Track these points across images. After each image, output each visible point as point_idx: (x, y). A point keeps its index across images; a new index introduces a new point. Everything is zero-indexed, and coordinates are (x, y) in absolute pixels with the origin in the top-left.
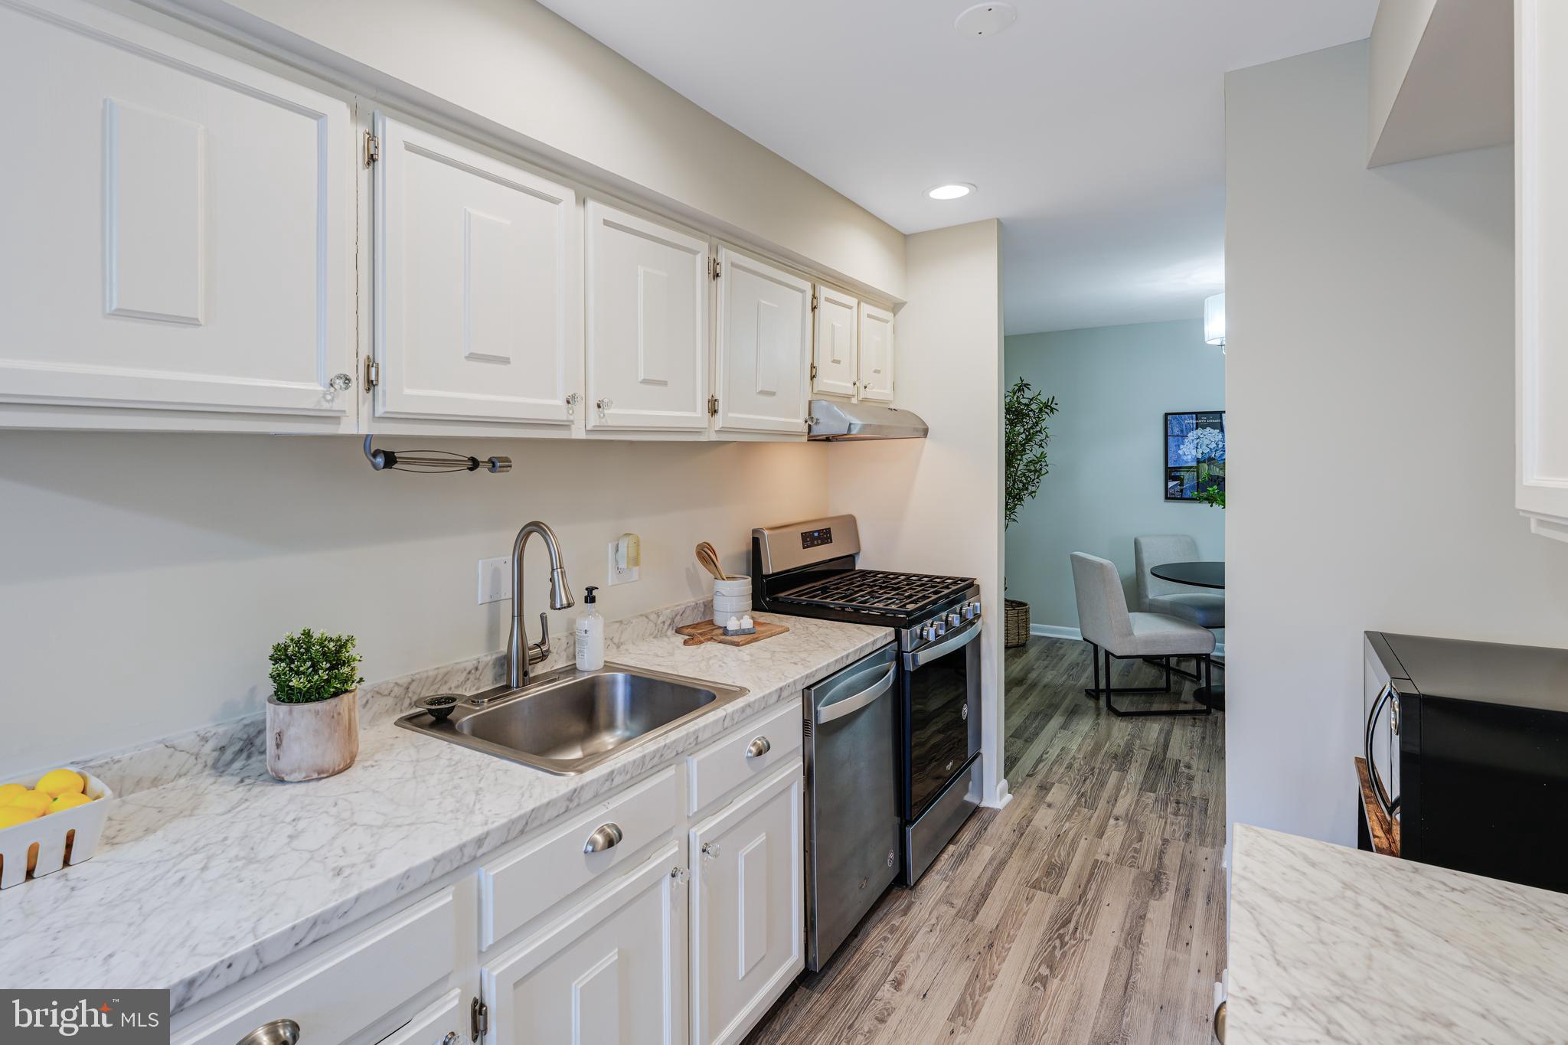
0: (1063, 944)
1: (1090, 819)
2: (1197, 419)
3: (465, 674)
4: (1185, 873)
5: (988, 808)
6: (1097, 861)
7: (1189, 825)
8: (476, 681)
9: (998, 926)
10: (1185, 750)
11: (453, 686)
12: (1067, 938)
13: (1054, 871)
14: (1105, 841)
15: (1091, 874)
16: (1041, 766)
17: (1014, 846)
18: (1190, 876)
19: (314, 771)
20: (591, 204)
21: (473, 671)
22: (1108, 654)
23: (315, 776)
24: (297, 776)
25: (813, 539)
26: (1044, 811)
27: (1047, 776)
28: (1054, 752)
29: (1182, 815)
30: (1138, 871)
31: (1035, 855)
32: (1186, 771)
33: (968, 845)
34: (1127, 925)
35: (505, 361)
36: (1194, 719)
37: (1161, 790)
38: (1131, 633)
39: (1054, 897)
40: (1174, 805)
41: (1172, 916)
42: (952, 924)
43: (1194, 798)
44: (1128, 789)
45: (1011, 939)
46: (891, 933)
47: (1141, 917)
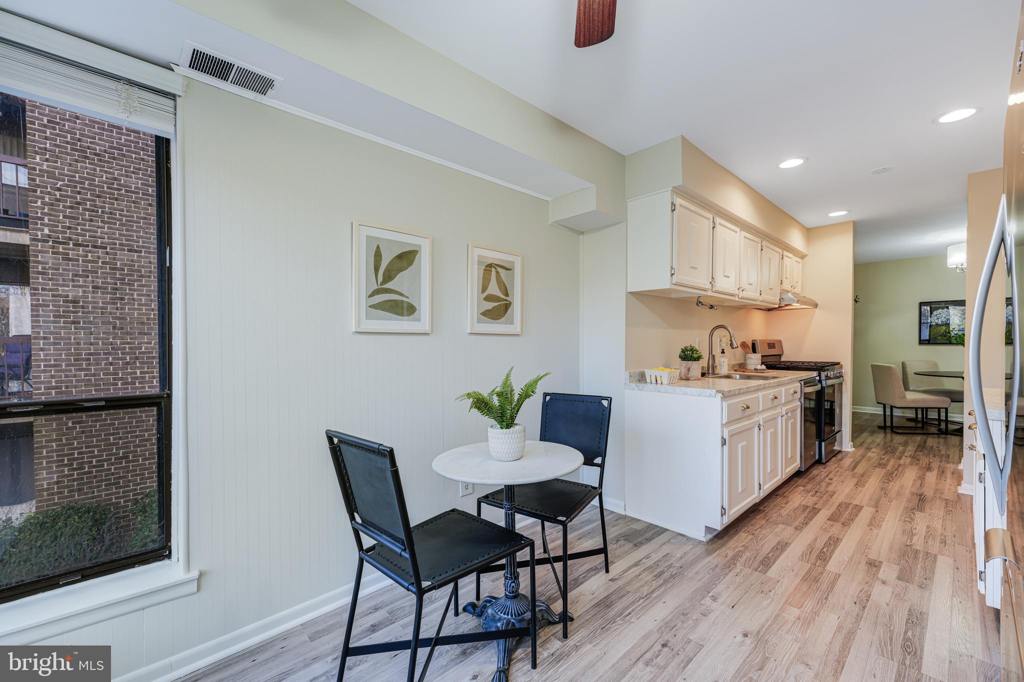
1: (893, 456)
5: (845, 451)
7: (941, 460)
12: (893, 477)
13: (882, 465)
14: (902, 461)
16: (864, 444)
20: (742, 232)
22: (892, 407)
24: (694, 378)
25: (772, 346)
27: (868, 446)
29: (937, 458)
30: (919, 467)
31: (872, 461)
32: (937, 448)
35: (729, 277)
36: (939, 436)
38: (905, 399)
42: (845, 472)
43: (942, 454)
47: (923, 475)
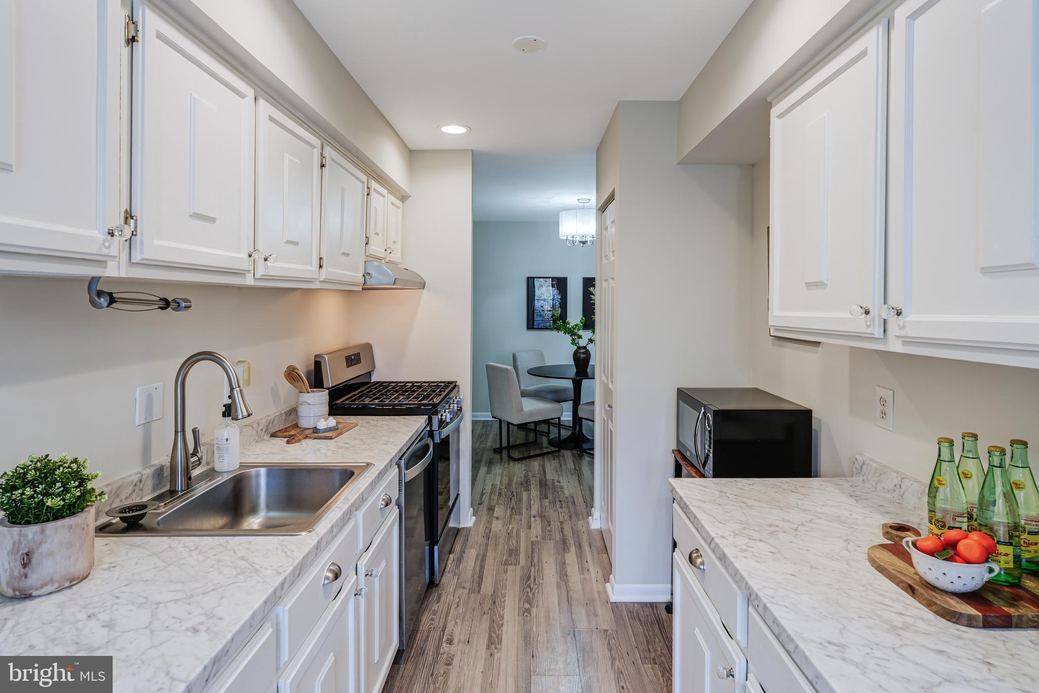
0: (531, 590)
1: (521, 521)
2: (552, 281)
3: (132, 486)
4: (576, 536)
5: (464, 528)
6: (533, 542)
7: (569, 512)
8: (140, 492)
9: (494, 591)
10: (554, 473)
11: (123, 497)
12: (532, 586)
13: (513, 552)
14: (533, 531)
15: (532, 549)
16: (484, 497)
17: (487, 545)
18: (578, 537)
19: (67, 580)
20: (261, 102)
21: (138, 483)
22: (509, 424)
23: (67, 584)
24: (48, 589)
25: (353, 360)
26: (495, 522)
27: (489, 502)
28: (488, 488)
29: (564, 507)
30: (554, 541)
31: (500, 547)
32: (559, 484)
33: (460, 552)
34: (559, 570)
35: (212, 220)
36: (553, 456)
37: (550, 497)
38: (522, 410)
39: (518, 567)
40: (559, 503)
41: (577, 559)
42: (469, 598)
43: (567, 498)
44: (534, 500)
45: (504, 596)
46: (434, 614)
47: (563, 564)
